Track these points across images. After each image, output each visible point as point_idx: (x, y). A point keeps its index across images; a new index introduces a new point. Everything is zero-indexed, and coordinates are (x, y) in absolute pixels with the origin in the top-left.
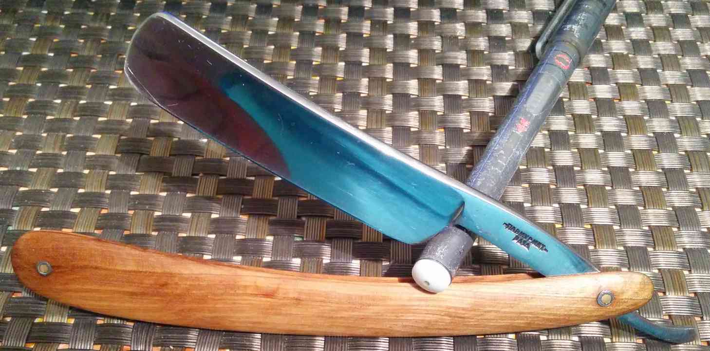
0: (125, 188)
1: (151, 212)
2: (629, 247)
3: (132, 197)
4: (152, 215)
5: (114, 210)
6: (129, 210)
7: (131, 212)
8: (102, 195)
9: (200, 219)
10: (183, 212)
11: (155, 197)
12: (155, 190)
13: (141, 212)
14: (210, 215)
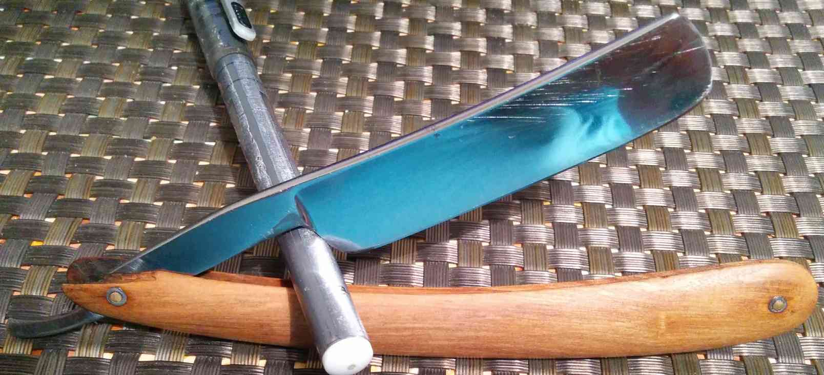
0: (64, 149)
1: (91, 176)
2: (621, 226)
3: (71, 159)
4: (93, 178)
5: (49, 173)
6: (66, 173)
7: (68, 176)
8: (38, 156)
9: (147, 185)
10: (128, 178)
11: (98, 160)
12: (98, 154)
13: (80, 175)
14: (159, 182)
